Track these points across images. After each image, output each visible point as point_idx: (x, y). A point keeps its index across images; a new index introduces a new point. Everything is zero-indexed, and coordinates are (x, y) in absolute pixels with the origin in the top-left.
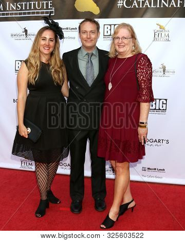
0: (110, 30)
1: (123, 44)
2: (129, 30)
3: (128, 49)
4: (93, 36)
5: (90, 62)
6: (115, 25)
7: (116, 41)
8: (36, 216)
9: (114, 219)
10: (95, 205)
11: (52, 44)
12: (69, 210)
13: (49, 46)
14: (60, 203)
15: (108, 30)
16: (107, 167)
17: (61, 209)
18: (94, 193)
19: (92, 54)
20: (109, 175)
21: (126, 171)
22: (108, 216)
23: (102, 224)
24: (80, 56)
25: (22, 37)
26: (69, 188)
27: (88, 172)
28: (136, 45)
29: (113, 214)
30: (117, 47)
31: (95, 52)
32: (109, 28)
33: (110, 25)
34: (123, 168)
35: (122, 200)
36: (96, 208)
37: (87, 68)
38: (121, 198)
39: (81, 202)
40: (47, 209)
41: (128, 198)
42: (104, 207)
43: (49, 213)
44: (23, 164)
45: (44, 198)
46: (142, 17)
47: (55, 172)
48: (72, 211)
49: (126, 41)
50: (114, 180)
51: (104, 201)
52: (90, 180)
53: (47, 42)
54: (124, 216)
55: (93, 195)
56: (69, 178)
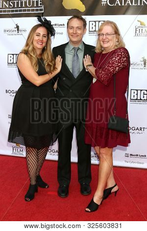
0: (95, 26)
1: (107, 40)
2: (112, 27)
3: (112, 45)
4: (79, 32)
5: (76, 55)
6: (99, 22)
7: (101, 37)
8: (26, 200)
9: (99, 203)
10: (81, 189)
11: (45, 39)
12: (56, 194)
13: (42, 41)
14: (48, 187)
15: (93, 26)
16: (92, 153)
17: (49, 193)
18: (80, 178)
19: (79, 49)
20: (94, 161)
21: (109, 157)
22: (93, 200)
23: (88, 207)
24: (67, 50)
25: (15, 32)
26: (57, 173)
27: (74, 158)
28: (119, 40)
29: (97, 198)
30: (102, 43)
31: (81, 46)
32: (94, 24)
33: (95, 22)
34: (106, 155)
35: (106, 185)
36: (82, 192)
37: (73, 61)
38: (105, 183)
39: (68, 187)
40: (36, 193)
41: (111, 183)
42: (89, 191)
43: (38, 197)
44: (14, 151)
45: (33, 182)
46: (124, 14)
47: (45, 158)
48: (59, 195)
49: (110, 37)
50: (98, 165)
51: (89, 186)
52: (76, 166)
53: (40, 38)
54: (107, 200)
55: (79, 180)
56: (57, 163)
